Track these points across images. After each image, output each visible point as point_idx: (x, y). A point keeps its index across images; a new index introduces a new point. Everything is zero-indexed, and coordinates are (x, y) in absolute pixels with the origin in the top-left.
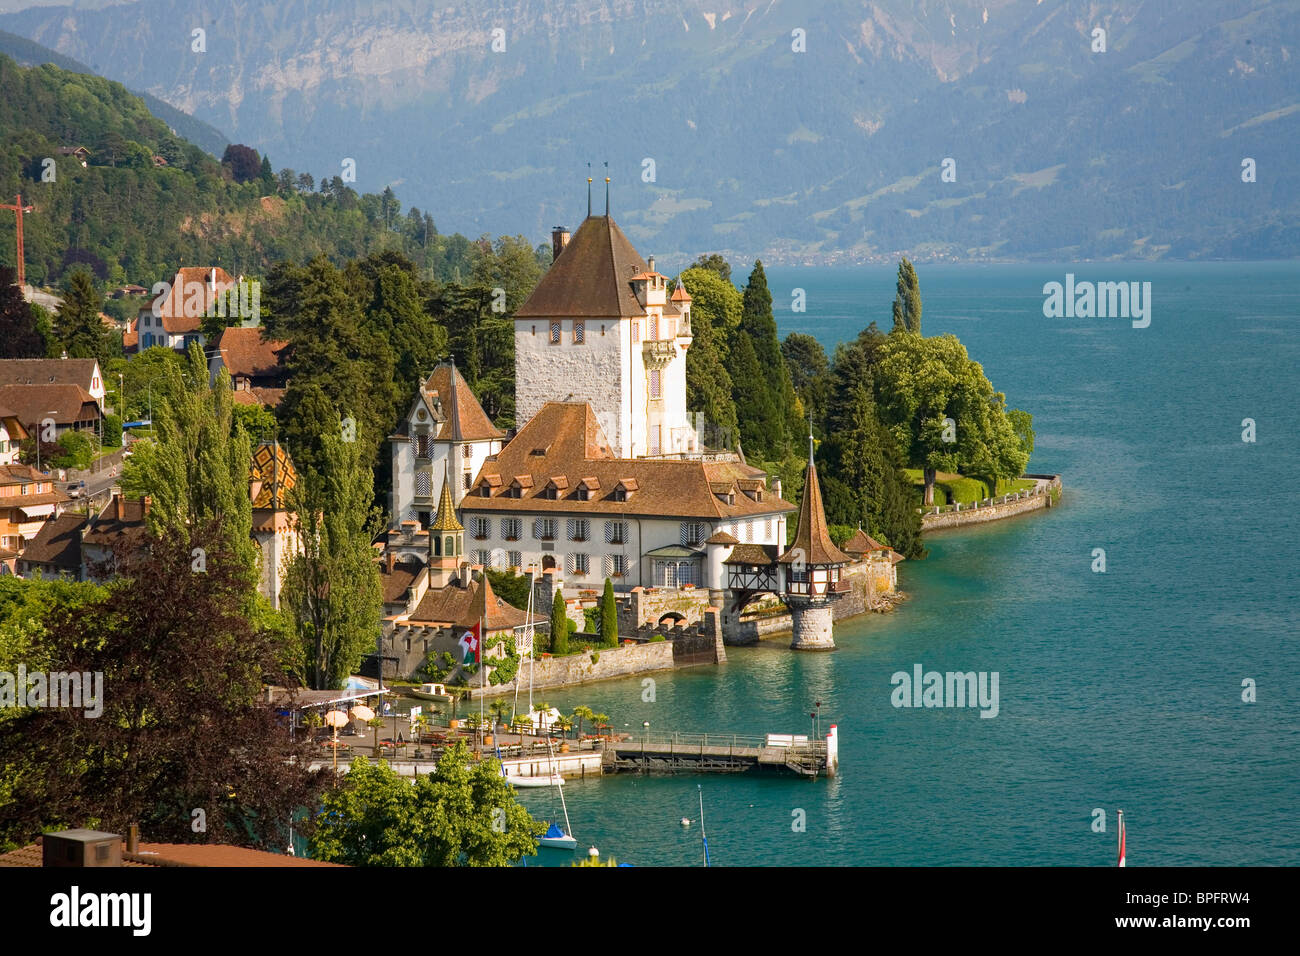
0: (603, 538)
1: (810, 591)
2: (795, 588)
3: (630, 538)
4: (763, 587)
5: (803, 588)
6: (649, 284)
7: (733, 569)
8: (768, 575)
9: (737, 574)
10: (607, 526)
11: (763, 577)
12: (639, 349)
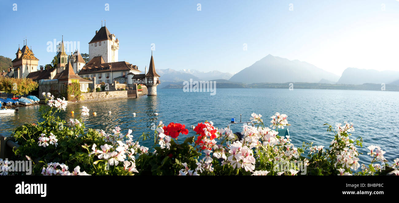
0: (105, 77)
1: (153, 83)
2: (149, 82)
3: (110, 76)
4: (141, 83)
5: (152, 82)
6: (113, 35)
7: (134, 80)
8: (142, 80)
9: (135, 81)
10: (106, 74)
11: (141, 81)
12: (111, 47)
